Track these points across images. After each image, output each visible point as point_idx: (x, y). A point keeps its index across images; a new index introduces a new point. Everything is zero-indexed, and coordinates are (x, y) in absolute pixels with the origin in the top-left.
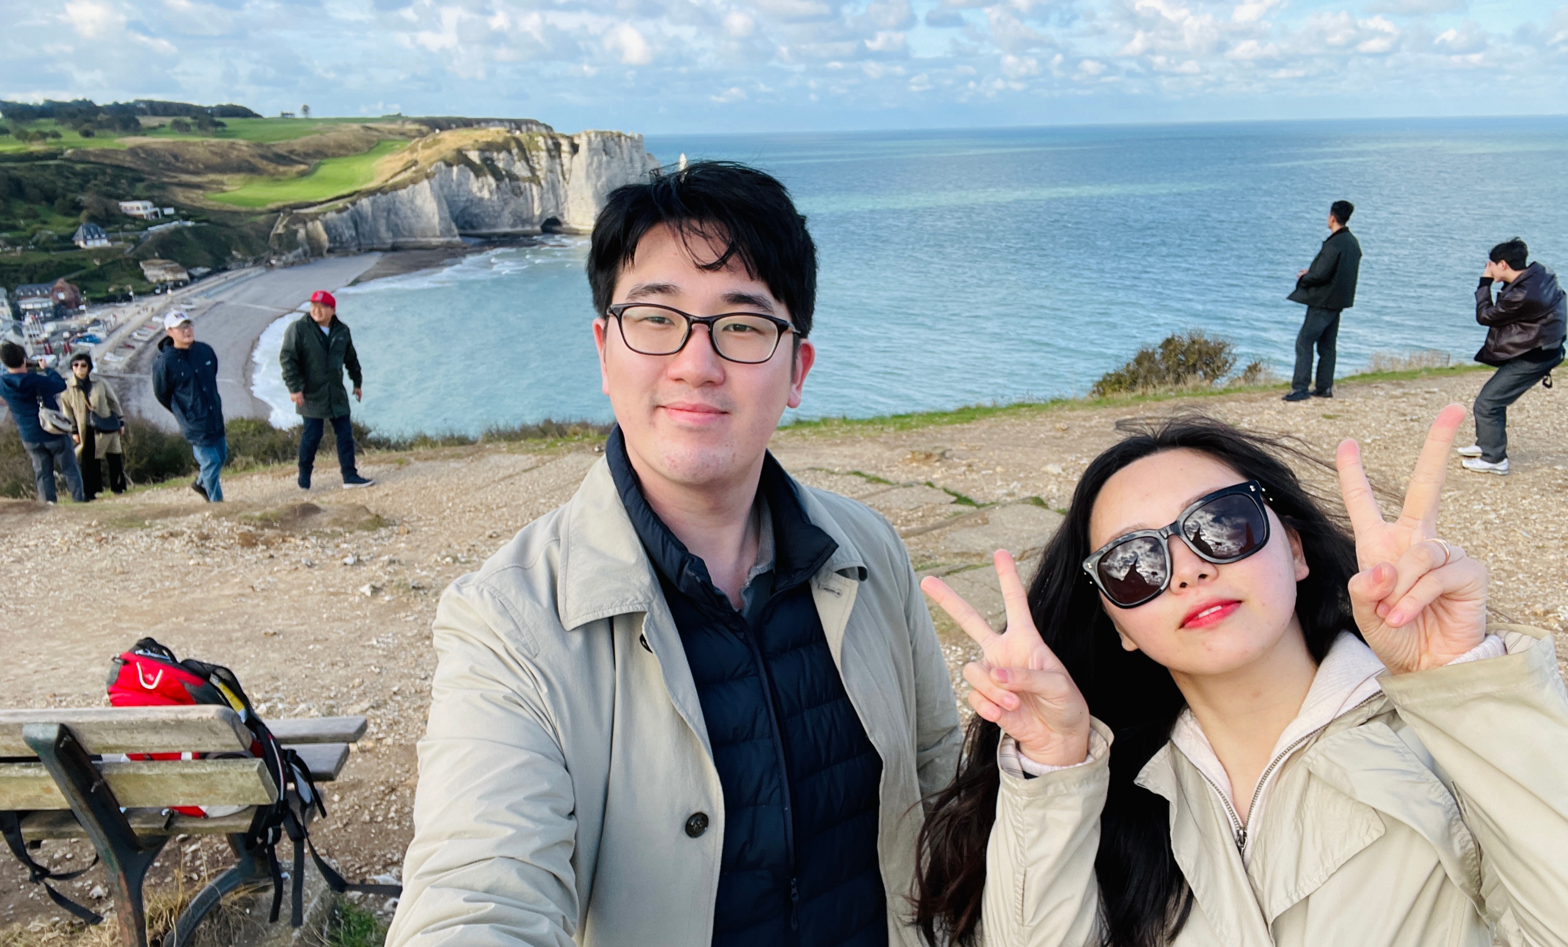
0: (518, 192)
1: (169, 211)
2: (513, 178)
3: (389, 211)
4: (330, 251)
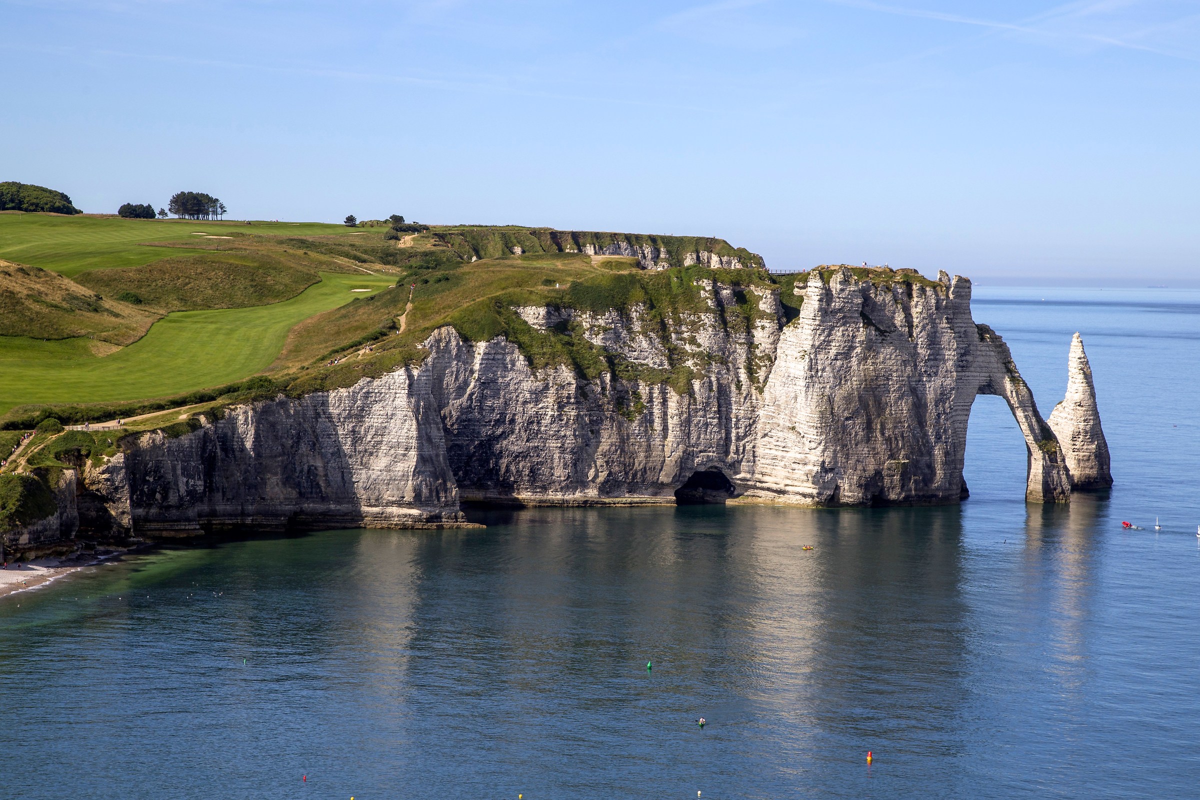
0: (629, 406)
3: (299, 438)
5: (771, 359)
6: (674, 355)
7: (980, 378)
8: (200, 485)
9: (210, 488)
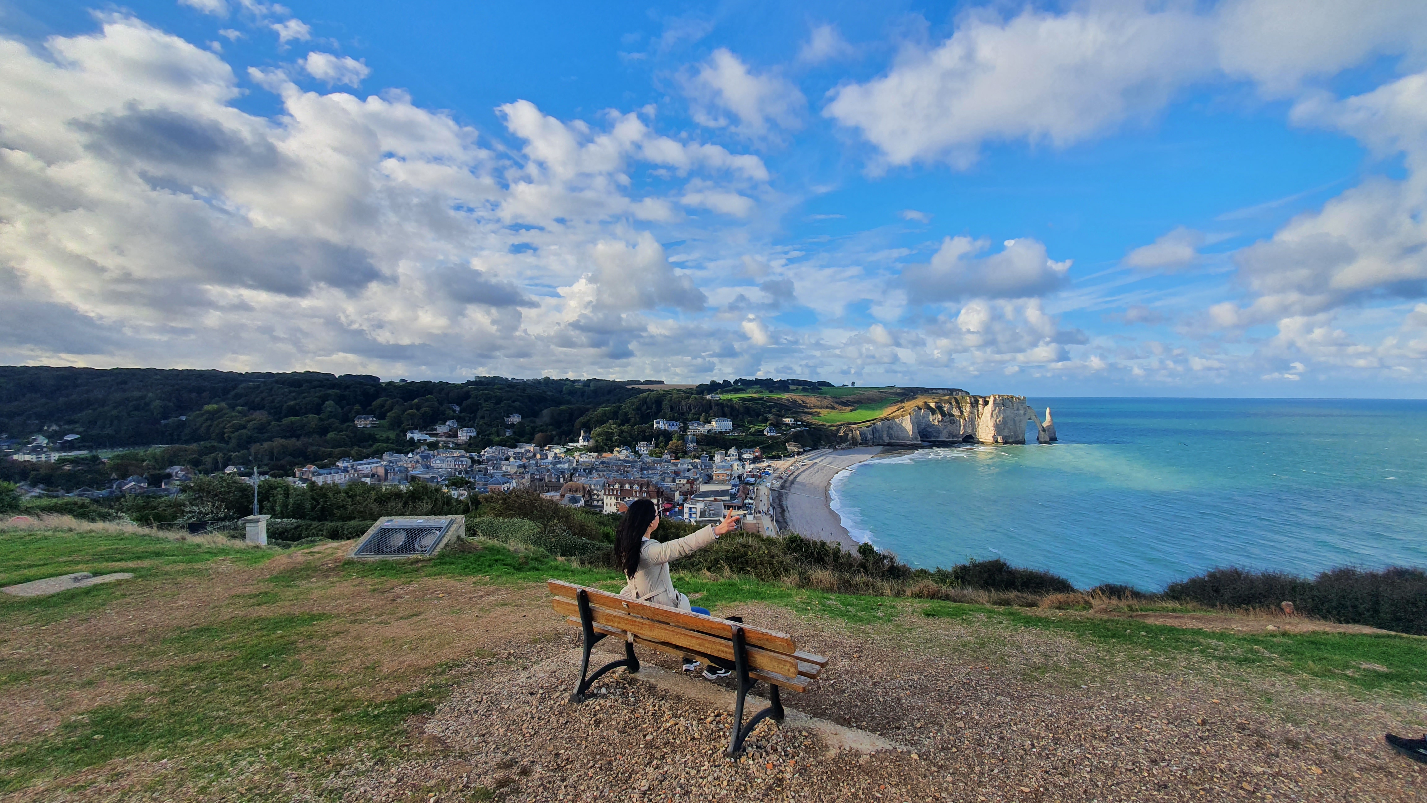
0: (952, 422)
1: (799, 423)
2: (951, 415)
3: (889, 428)
4: (860, 444)
5: (983, 412)
6: (962, 412)
7: (1028, 417)
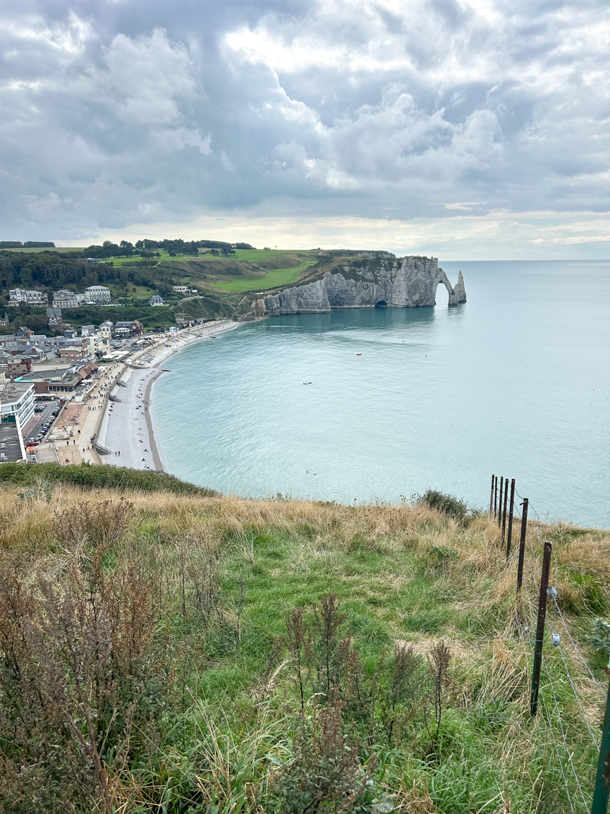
0: (366, 287)
2: (364, 280)
3: (298, 295)
5: (395, 276)
6: (375, 276)
7: (440, 280)
8: (279, 306)
9: (281, 306)
